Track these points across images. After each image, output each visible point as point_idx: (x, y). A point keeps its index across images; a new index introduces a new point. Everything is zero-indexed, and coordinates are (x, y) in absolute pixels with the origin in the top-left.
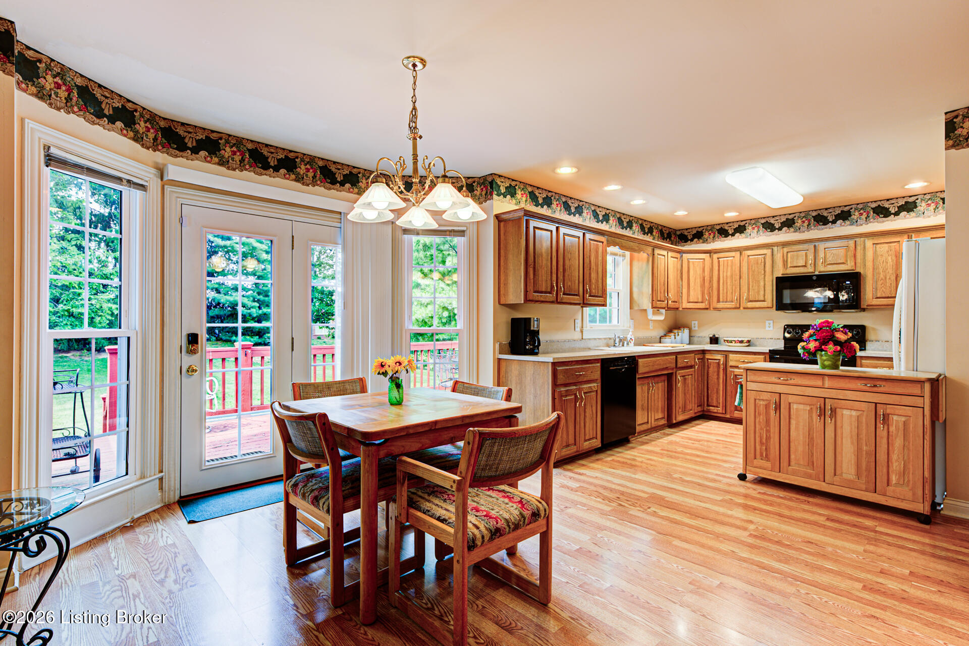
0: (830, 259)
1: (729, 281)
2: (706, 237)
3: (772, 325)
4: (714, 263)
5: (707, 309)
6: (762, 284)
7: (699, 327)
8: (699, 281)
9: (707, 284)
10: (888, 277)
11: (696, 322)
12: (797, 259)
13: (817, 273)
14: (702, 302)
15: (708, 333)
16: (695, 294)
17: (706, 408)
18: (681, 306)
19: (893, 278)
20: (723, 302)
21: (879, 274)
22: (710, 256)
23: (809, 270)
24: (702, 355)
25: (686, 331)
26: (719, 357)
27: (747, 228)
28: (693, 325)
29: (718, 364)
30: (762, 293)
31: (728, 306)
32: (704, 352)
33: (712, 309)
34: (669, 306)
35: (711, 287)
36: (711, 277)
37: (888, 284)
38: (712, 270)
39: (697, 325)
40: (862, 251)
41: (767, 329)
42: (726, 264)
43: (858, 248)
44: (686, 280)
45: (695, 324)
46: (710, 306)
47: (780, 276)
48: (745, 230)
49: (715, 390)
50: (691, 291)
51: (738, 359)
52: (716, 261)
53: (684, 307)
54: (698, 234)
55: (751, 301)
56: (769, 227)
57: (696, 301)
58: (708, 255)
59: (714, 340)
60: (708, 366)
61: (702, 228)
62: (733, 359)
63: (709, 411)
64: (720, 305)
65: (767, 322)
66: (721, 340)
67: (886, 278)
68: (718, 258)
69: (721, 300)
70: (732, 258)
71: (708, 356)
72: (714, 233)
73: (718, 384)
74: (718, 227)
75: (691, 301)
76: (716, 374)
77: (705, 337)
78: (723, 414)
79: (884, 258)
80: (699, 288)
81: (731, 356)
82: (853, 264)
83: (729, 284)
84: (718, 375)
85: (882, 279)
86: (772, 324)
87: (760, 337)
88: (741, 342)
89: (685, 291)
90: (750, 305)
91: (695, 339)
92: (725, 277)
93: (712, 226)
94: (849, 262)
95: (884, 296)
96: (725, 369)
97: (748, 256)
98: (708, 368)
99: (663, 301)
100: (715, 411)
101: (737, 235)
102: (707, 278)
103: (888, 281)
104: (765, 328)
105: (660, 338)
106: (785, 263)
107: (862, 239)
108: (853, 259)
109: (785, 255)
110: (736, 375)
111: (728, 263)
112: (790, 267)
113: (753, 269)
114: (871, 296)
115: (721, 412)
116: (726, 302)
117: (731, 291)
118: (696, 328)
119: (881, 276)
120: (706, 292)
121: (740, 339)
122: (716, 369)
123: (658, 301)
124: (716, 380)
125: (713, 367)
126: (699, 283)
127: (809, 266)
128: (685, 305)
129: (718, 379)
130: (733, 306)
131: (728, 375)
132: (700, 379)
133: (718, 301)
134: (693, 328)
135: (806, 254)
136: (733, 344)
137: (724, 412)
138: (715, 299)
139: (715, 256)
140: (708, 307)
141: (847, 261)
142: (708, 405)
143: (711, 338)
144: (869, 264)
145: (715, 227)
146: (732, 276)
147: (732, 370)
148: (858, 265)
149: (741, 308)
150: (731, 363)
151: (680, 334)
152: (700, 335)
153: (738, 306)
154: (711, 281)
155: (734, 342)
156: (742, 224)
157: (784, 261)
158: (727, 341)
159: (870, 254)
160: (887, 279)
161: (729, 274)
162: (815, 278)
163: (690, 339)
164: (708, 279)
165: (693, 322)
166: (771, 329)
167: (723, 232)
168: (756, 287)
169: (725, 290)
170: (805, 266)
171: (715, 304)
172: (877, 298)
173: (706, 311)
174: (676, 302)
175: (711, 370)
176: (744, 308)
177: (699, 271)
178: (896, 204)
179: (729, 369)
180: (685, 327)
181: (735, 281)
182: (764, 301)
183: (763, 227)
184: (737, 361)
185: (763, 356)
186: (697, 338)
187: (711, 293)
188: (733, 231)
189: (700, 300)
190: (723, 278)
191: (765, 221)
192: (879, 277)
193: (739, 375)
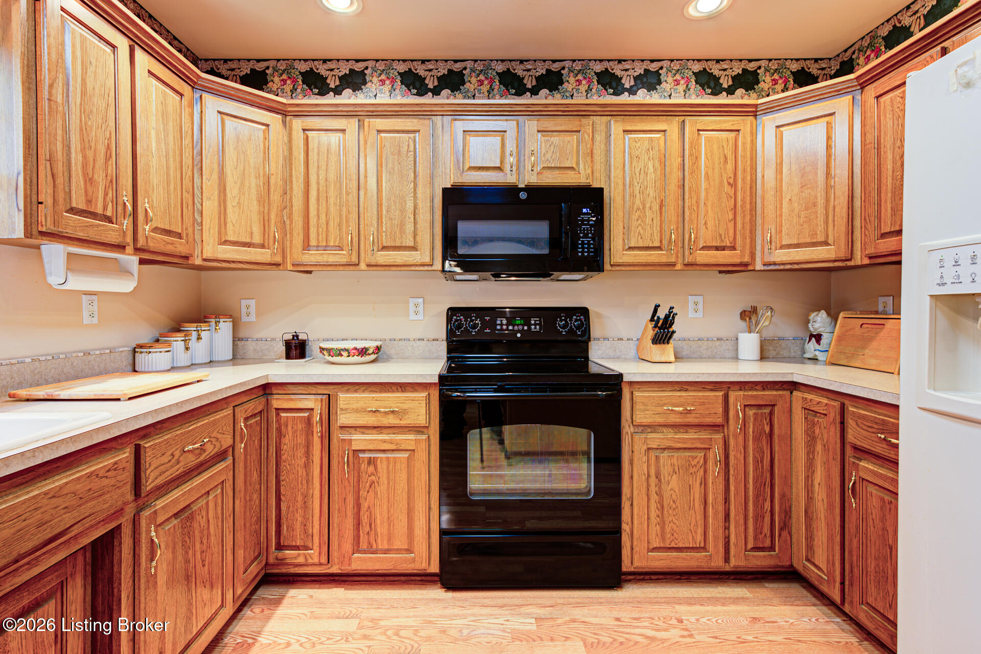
0: (547, 157)
1: (332, 193)
2: (275, 87)
3: (421, 308)
4: (294, 143)
5: (278, 265)
6: (410, 205)
7: (258, 315)
8: (252, 182)
9: (276, 197)
10: (648, 205)
11: (252, 303)
12: (485, 150)
13: (522, 186)
14: (263, 246)
15: (281, 331)
16: (243, 220)
17: (274, 554)
18: (197, 252)
19: (656, 207)
20: (318, 247)
21: (634, 195)
22: (284, 123)
23: (508, 178)
24: (263, 400)
25: (225, 327)
26: (309, 402)
27: (368, 78)
28: (244, 310)
29: (309, 421)
30: (410, 227)
31: (332, 259)
32: (266, 389)
33: (290, 267)
34: (141, 243)
35: (286, 206)
36: (288, 181)
37: (648, 221)
38: (289, 160)
39: (253, 310)
40: (603, 146)
41: (412, 316)
42: (323, 148)
43: (598, 136)
44: (215, 176)
45: (248, 309)
46: (284, 257)
47: (449, 186)
48: (365, 83)
49: (300, 498)
50: (230, 210)
51: (360, 405)
52: (298, 136)
53: (208, 254)
55: (384, 248)
56: (414, 82)
57: (248, 240)
58: (280, 116)
59: (296, 349)
60: (279, 430)
61: (265, 64)
62: (349, 408)
63: (281, 562)
64: (312, 257)
65: (412, 302)
66: (313, 348)
67: (644, 208)
68: (304, 130)
69: (313, 242)
70: (338, 133)
71: (278, 402)
72: (294, 81)
73: (309, 480)
74: (304, 67)
75: (231, 238)
76: (301, 452)
77: (273, 340)
78: (321, 564)
79: (640, 165)
80: (255, 207)
81: (344, 399)
82: (589, 169)
83: (331, 201)
84: (308, 454)
85: (638, 209)
86: (422, 305)
87: (398, 337)
88: (363, 352)
89: (210, 206)
90: (383, 257)
91: (250, 347)
92: (322, 182)
93: (290, 62)
94: (581, 167)
95: (641, 245)
96: (327, 437)
97: (379, 131)
98: (280, 434)
99: (109, 220)
100: (301, 560)
101: (347, 92)
102: (276, 180)
103: (647, 214)
104: (408, 315)
105: (134, 351)
106: (459, 158)
107: (604, 119)
108: (589, 159)
109: (459, 137)
110: (356, 452)
111: (328, 143)
112: (471, 167)
113: (390, 165)
114: (621, 248)
115: (316, 560)
116: (326, 248)
117: (337, 220)
118: (253, 318)
119: (638, 202)
120: (273, 216)
121: (360, 345)
122: (301, 440)
123: (72, 210)
124: (301, 471)
125: (295, 432)
126: (254, 191)
127: (507, 168)
128: (211, 249)
129: (307, 466)
130: (344, 260)
131: (334, 452)
132: (255, 476)
133: (307, 246)
134: (244, 319)
135: (502, 139)
136: (344, 359)
137: (324, 560)
138: (298, 240)
140: (278, 259)
141: (578, 164)
142: (280, 547)
143: (288, 344)
144: (615, 173)
145: (296, 64)
146: (338, 181)
147: (346, 437)
148: (597, 175)
149: (363, 266)
150: (343, 419)
151: (203, 334)
152: (259, 336)
153: (354, 259)
154: (286, 192)
155: (345, 354)
156: (358, 67)
158: (329, 351)
159: (617, 151)
160: (647, 209)
161: (331, 174)
162: (523, 196)
163: (234, 345)
164: (280, 183)
165: (244, 303)
166: (420, 317)
167: (315, 81)
168: (397, 213)
169: (323, 217)
170: (499, 169)
171: (297, 254)
172: (630, 248)
173: (273, 273)
174: (179, 236)
175: (287, 441)
176: (368, 265)
177: (255, 157)
178: (631, 72)
179: (337, 436)
180: (219, 314)
181: (348, 194)
182: (414, 248)
183: (402, 83)
184: (357, 411)
185: (424, 394)
186: (254, 343)
187: (288, 222)
188: (338, 83)
189: (257, 239)
190: (318, 183)
191: (402, 68)
192: (634, 203)
193: (364, 451)
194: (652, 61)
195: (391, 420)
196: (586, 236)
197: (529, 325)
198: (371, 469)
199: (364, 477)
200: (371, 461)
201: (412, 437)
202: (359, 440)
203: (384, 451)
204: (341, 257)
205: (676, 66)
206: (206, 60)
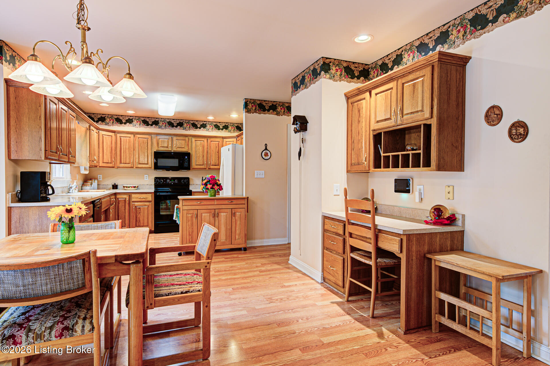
0: (178, 145)
1: (127, 151)
2: (108, 121)
4: (118, 139)
6: (146, 154)
7: (103, 178)
8: (109, 149)
9: (113, 152)
11: (101, 176)
12: (164, 143)
13: (172, 151)
14: (111, 163)
15: (110, 182)
16: (107, 158)
19: (202, 156)
20: (123, 163)
21: (197, 154)
23: (170, 149)
24: (115, 196)
25: (96, 181)
26: (125, 196)
29: (125, 201)
30: (146, 159)
31: (127, 166)
32: (113, 194)
33: (116, 167)
34: (95, 165)
35: (116, 154)
36: (116, 148)
37: (200, 159)
38: (116, 143)
39: (101, 177)
40: (191, 143)
41: (145, 179)
42: (125, 141)
43: (189, 141)
44: (102, 148)
45: (100, 177)
46: (115, 165)
47: (156, 151)
48: (132, 122)
49: (123, 216)
50: (104, 156)
51: (137, 197)
53: (99, 165)
54: (102, 119)
55: (140, 164)
56: (145, 122)
57: (107, 162)
58: (114, 134)
59: (115, 187)
60: (118, 202)
61: (105, 115)
62: (134, 197)
64: (122, 165)
65: (145, 176)
66: (119, 187)
67: (199, 156)
68: (120, 137)
69: (122, 162)
70: (129, 138)
71: (118, 196)
72: (113, 120)
73: (125, 212)
74: (116, 117)
75: (105, 162)
76: (123, 207)
77: (109, 185)
79: (199, 148)
80: (109, 154)
81: (133, 195)
82: (187, 148)
83: (127, 153)
84: (125, 207)
86: (149, 177)
87: (141, 184)
88: (135, 187)
89: (101, 155)
90: (139, 166)
92: (125, 149)
93: (112, 115)
95: (199, 164)
96: (129, 204)
97: (139, 138)
101: (128, 124)
102: (113, 148)
104: (144, 179)
105: (82, 186)
106: (158, 144)
107: (191, 137)
108: (187, 146)
109: (158, 140)
111: (126, 140)
112: (161, 147)
113: (141, 145)
114: (194, 164)
116: (126, 163)
117: (128, 157)
118: (101, 180)
120: (113, 156)
121: (134, 186)
122: (123, 204)
123: (92, 161)
124: (123, 211)
126: (109, 151)
127: (169, 147)
128: (101, 164)
129: (125, 209)
130: (130, 166)
131: (131, 207)
132: (115, 211)
133: (121, 163)
134: (99, 180)
135: (168, 141)
136: (130, 189)
138: (118, 161)
139: (118, 135)
140: (114, 166)
141: (185, 147)
143: (113, 185)
144: (194, 149)
145: (114, 116)
146: (129, 148)
147: (134, 204)
148: (189, 149)
150: (133, 200)
151: (93, 183)
152: (103, 184)
153: (132, 166)
154: (115, 150)
155: (130, 187)
156: (131, 118)
157: (157, 143)
158: (124, 187)
159: (194, 145)
161: (127, 147)
162: (172, 154)
163: (97, 186)
165: (99, 176)
166: (147, 179)
167: (119, 120)
168: (143, 156)
169: (125, 156)
170: (167, 147)
171: (118, 164)
172: (197, 165)
173: (110, 169)
175: (120, 205)
176: (136, 168)
177: (109, 143)
178: (199, 124)
179: (132, 203)
180: (95, 179)
181: (131, 151)
182: (147, 164)
183: (143, 122)
184: (136, 198)
185: (151, 195)
186: (102, 186)
187: (116, 157)
188: (125, 121)
189: (110, 162)
190: (124, 149)
191: (143, 119)
192: (197, 156)
193: (137, 206)
194: (204, 121)
195: (144, 200)
196: (186, 162)
197: (175, 181)
198: (139, 210)
199: (138, 211)
200: (139, 208)
201: (148, 203)
202: (136, 204)
203: (142, 206)
204: (129, 165)
205: (210, 123)
206: (88, 113)
